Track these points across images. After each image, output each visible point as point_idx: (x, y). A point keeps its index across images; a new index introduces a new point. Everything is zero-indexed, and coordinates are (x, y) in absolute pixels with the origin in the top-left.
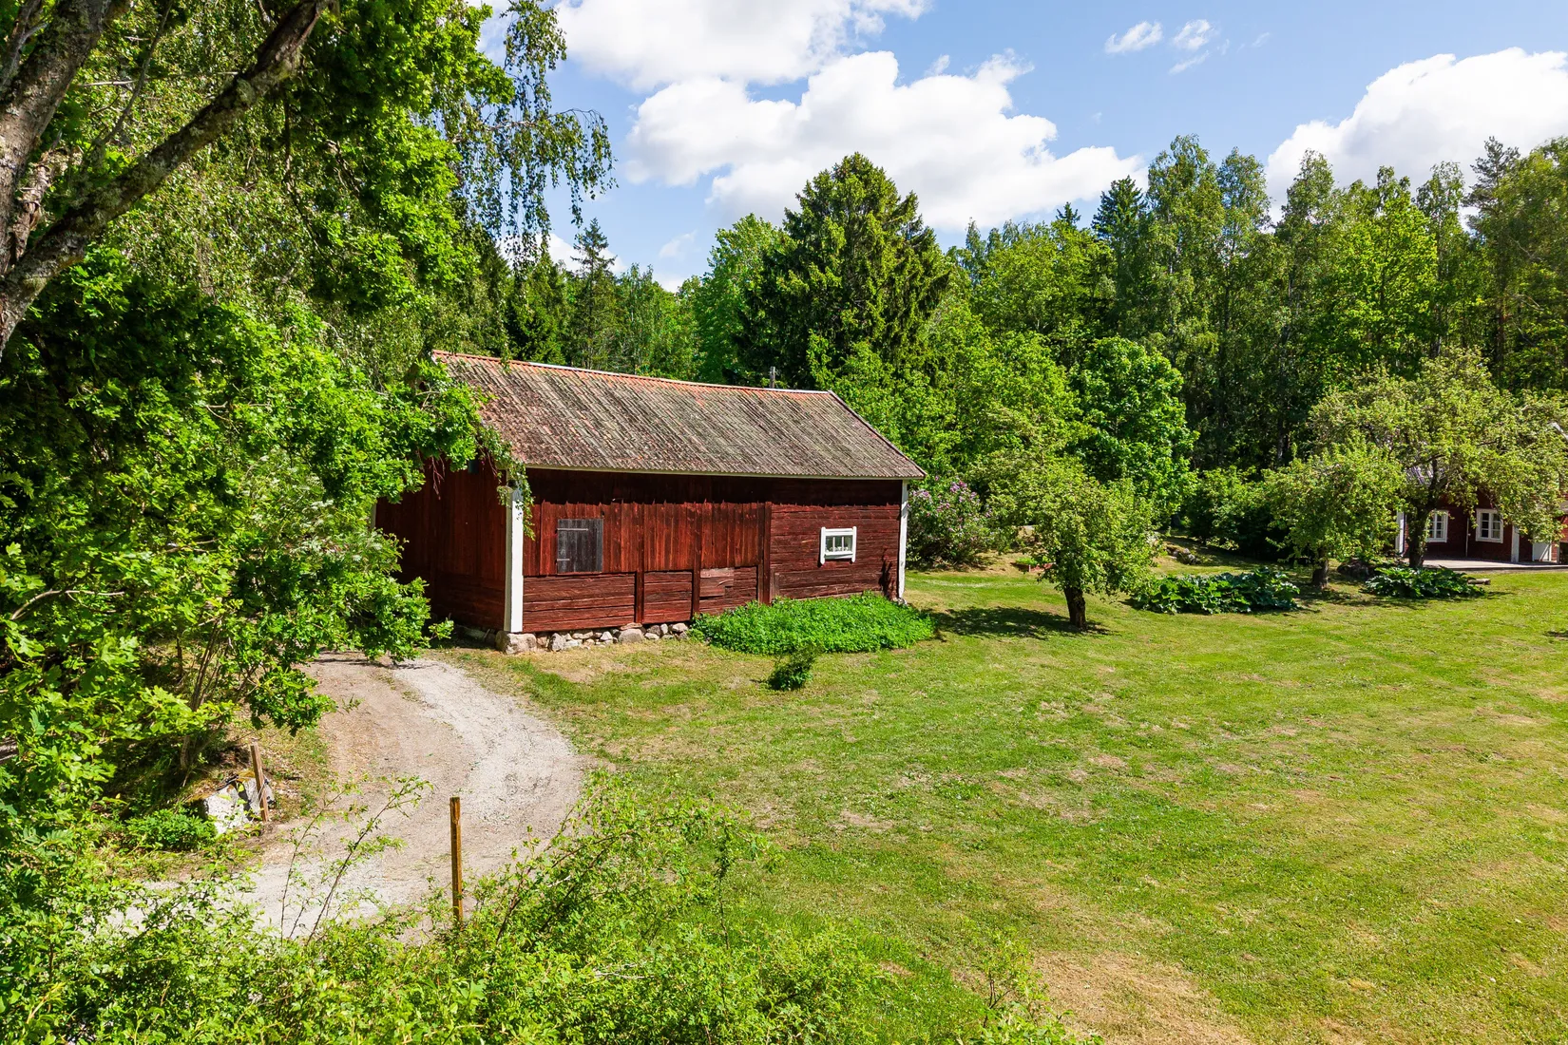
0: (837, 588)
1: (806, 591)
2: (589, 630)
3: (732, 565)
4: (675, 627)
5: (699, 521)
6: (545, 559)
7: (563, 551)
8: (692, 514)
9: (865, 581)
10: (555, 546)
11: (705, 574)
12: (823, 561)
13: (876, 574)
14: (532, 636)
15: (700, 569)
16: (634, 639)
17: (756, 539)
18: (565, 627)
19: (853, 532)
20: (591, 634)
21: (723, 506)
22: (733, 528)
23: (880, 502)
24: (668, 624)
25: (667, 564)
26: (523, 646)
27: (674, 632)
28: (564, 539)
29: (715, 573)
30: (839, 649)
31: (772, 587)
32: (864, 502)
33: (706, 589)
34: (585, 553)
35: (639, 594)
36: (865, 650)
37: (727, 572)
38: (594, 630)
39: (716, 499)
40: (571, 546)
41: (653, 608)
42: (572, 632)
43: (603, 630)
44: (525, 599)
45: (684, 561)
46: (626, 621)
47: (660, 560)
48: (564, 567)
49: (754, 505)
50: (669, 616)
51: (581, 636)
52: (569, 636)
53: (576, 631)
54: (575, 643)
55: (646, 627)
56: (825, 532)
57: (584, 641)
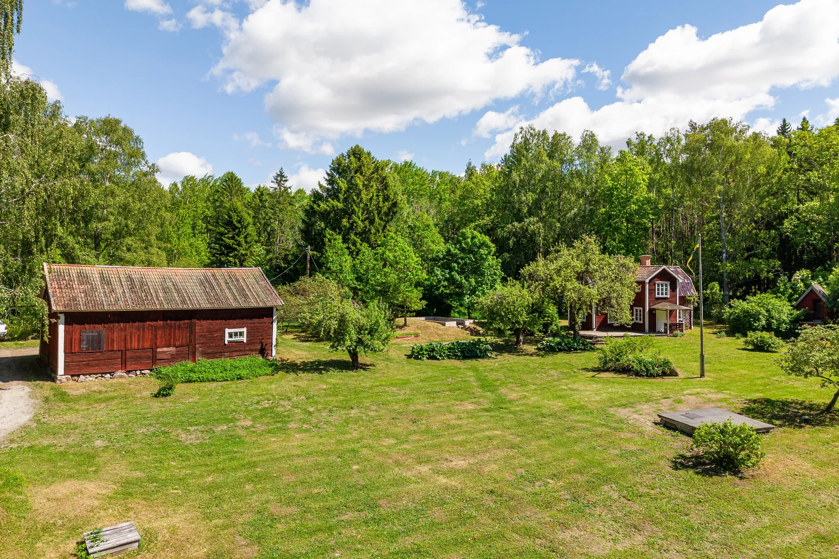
0: (235, 353)
1: (217, 355)
2: (99, 374)
3: (175, 346)
4: (143, 372)
5: (156, 328)
6: (75, 346)
7: (84, 343)
8: (151, 326)
9: (252, 350)
10: (80, 341)
11: (159, 350)
12: (226, 343)
13: (259, 347)
14: (70, 376)
15: (157, 348)
16: (121, 377)
17: (188, 335)
18: (86, 373)
19: (245, 330)
20: (100, 375)
21: (169, 322)
22: (175, 331)
23: (261, 317)
24: (140, 370)
25: (138, 346)
26: (64, 380)
27: (143, 374)
28: (85, 338)
29: (165, 349)
30: (213, 380)
31: (197, 354)
32: (251, 318)
33: (159, 356)
34: (96, 344)
35: (124, 359)
36: (227, 380)
37: (172, 349)
38: (102, 374)
39: (165, 319)
40: (88, 341)
41: (131, 364)
42: (90, 374)
43: (106, 373)
44: (65, 362)
45: (147, 345)
46: (117, 369)
47: (135, 345)
48: (85, 349)
49: (186, 321)
50: (139, 367)
51: (95, 376)
52: (88, 376)
53: (92, 374)
54: (91, 379)
55: (129, 372)
56: (227, 331)
57: (96, 378)
